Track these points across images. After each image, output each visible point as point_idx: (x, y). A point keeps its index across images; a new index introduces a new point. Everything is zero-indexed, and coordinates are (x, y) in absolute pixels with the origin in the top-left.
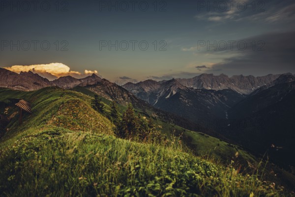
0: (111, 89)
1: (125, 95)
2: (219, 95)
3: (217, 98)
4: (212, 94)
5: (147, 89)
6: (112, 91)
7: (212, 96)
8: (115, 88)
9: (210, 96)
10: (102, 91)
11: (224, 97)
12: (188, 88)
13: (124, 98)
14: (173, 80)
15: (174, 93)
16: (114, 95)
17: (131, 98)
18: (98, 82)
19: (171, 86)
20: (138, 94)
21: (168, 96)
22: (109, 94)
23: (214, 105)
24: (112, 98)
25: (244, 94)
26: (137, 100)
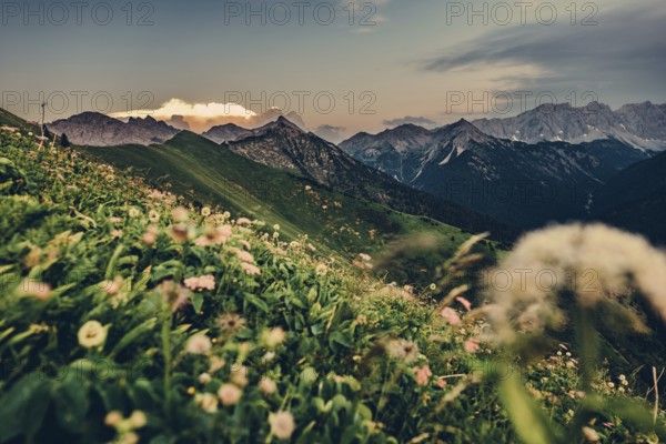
0: (295, 144)
2: (578, 154)
3: (573, 162)
4: (560, 152)
6: (297, 149)
7: (558, 156)
8: (303, 141)
9: (553, 157)
10: (276, 149)
11: (591, 157)
12: (496, 140)
14: (462, 122)
15: (460, 151)
16: (301, 156)
19: (454, 137)
21: (446, 161)
22: (290, 155)
25: (650, 151)
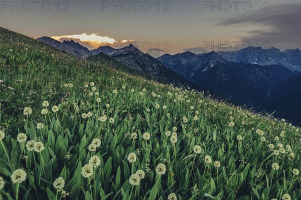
0: (142, 59)
2: (264, 71)
3: (262, 74)
4: (257, 69)
5: (184, 61)
6: (142, 61)
7: (256, 71)
8: (145, 58)
9: (253, 71)
10: (133, 61)
11: (270, 73)
12: (228, 62)
14: (213, 52)
15: (212, 66)
16: (144, 65)
18: (130, 52)
19: (209, 59)
20: (175, 67)
21: (205, 70)
22: (139, 64)
23: (256, 81)
25: (296, 71)
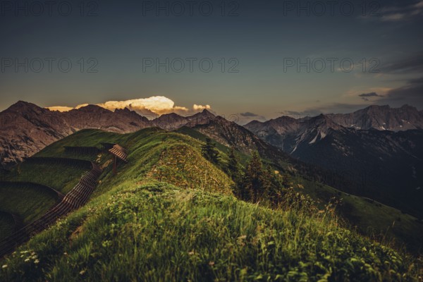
0: (229, 130)
1: (248, 139)
2: (400, 139)
3: (397, 144)
4: (388, 137)
5: (280, 130)
7: (387, 140)
8: (234, 128)
9: (384, 140)
10: (216, 133)
11: (410, 142)
12: (345, 128)
13: (246, 143)
14: (322, 116)
15: (323, 135)
16: (233, 139)
17: (257, 144)
18: (211, 121)
19: (318, 126)
20: (268, 138)
21: (313, 141)
22: (226, 138)
23: (390, 155)
24: (229, 143)
26: (266, 145)
